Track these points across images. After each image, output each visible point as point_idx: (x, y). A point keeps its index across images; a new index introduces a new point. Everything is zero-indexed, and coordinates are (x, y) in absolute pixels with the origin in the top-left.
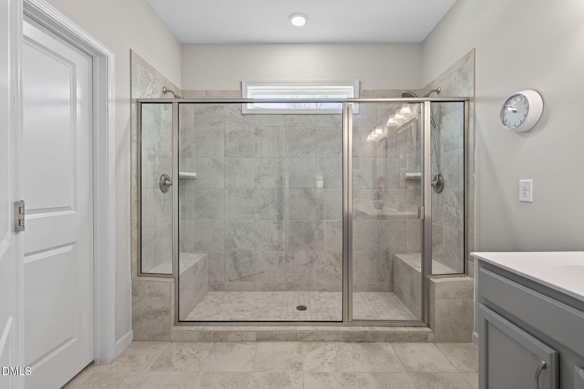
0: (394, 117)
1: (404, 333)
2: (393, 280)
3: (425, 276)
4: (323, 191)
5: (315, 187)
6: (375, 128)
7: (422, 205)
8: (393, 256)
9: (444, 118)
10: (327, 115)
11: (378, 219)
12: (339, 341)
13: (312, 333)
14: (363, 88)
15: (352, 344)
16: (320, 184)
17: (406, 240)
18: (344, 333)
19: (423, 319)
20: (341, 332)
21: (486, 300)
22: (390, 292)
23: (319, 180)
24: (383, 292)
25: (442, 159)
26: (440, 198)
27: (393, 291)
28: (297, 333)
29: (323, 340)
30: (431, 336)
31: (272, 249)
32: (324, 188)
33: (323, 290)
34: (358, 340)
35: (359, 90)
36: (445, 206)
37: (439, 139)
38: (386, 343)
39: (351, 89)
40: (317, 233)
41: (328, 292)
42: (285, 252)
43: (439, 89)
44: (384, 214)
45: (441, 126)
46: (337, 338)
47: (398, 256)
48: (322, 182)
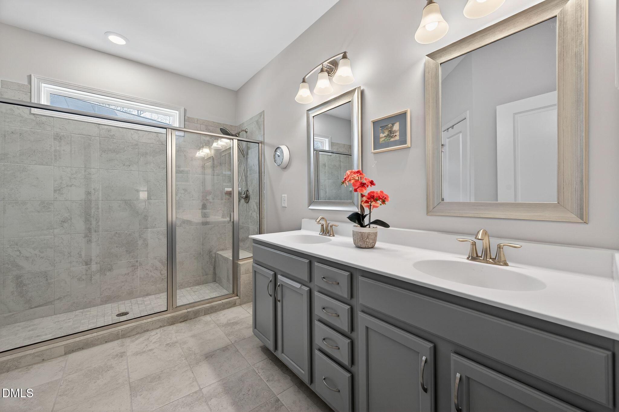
0: (217, 142)
1: (219, 305)
2: (215, 273)
3: (235, 261)
4: (147, 203)
5: (138, 199)
6: (203, 147)
7: (232, 211)
8: (215, 254)
9: (249, 151)
10: (151, 133)
11: (202, 225)
12: (164, 326)
13: (137, 327)
14: (188, 115)
15: (176, 325)
16: (143, 195)
17: (226, 240)
18: (168, 318)
19: (234, 292)
20: (166, 318)
21: (256, 261)
22: (213, 282)
23: (143, 191)
24: (207, 283)
25: (249, 180)
26: (248, 206)
27: (215, 281)
28: (119, 332)
29: (148, 330)
30: (238, 302)
31: (81, 265)
32: (148, 200)
33: (148, 295)
34: (181, 320)
35: (184, 116)
36: (251, 212)
37: (247, 166)
38: (205, 316)
39: (176, 113)
40: (140, 242)
41: (153, 295)
42: (100, 265)
43: (247, 130)
44: (207, 221)
45: (248, 156)
46: (162, 325)
47: (220, 253)
48: (146, 193)
